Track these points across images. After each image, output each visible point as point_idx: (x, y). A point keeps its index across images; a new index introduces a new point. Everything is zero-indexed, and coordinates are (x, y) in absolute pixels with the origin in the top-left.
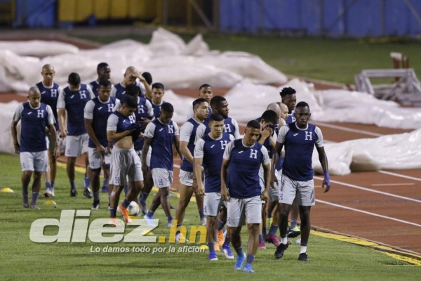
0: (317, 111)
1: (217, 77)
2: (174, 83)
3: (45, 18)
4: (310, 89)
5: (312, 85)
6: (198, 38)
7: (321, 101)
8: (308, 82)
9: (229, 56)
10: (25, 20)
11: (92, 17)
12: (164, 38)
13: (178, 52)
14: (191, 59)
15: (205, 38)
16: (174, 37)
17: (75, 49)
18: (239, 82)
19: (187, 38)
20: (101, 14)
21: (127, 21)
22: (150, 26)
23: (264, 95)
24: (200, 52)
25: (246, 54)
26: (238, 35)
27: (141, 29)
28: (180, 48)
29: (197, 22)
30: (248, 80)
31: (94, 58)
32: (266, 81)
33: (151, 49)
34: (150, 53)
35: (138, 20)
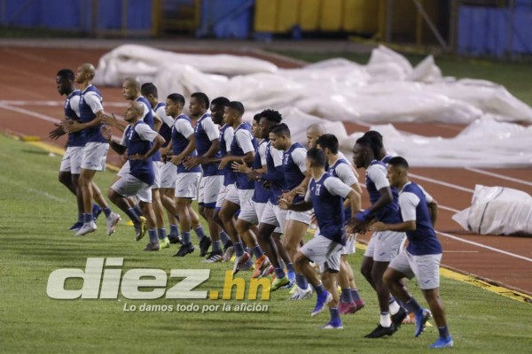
1: (451, 110)
2: (398, 115)
3: (237, 27)
6: (430, 60)
9: (467, 84)
10: (211, 28)
11: (296, 27)
12: (386, 58)
13: (403, 76)
14: (418, 85)
15: (438, 61)
16: (399, 57)
17: (273, 68)
18: (478, 117)
19: (415, 60)
20: (308, 25)
21: (341, 35)
22: (370, 42)
23: (508, 135)
24: (430, 78)
25: (488, 83)
26: (480, 58)
27: (357, 45)
28: (406, 72)
29: (429, 40)
30: (489, 116)
31: (297, 80)
32: (512, 119)
33: (369, 72)
34: (368, 77)
35: (354, 34)
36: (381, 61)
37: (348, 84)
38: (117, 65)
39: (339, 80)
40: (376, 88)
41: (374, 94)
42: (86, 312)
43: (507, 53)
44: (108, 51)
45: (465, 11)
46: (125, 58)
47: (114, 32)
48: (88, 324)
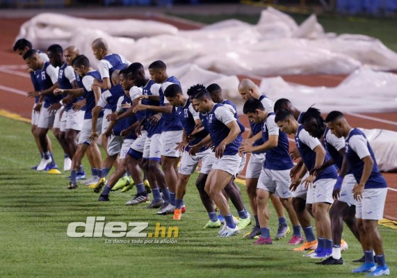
1: (333, 63)
2: (286, 69)
6: (313, 18)
9: (347, 39)
12: (273, 17)
13: (289, 34)
14: (303, 41)
15: (320, 19)
16: (286, 17)
17: (174, 30)
18: (357, 68)
19: (299, 19)
22: (260, 4)
23: (385, 83)
24: (314, 35)
25: (365, 37)
26: (358, 16)
27: (248, 8)
28: (292, 30)
30: (367, 66)
31: (195, 40)
32: (387, 68)
33: (259, 31)
34: (258, 35)
36: (270, 21)
37: (240, 42)
38: (36, 32)
39: (233, 39)
40: (265, 44)
41: (264, 50)
42: (15, 251)
43: (382, 10)
44: (28, 19)
46: (43, 25)
47: (32, 2)
48: (17, 262)
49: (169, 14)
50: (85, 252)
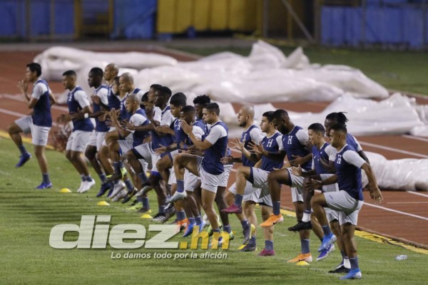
0: (420, 126)
1: (318, 91)
2: (275, 96)
3: (143, 30)
4: (411, 103)
5: (414, 100)
6: (299, 51)
7: (423, 116)
8: (410, 97)
9: (330, 70)
10: (123, 31)
11: (191, 28)
12: (264, 50)
13: (278, 65)
14: (291, 72)
15: (306, 51)
16: (275, 50)
17: (173, 61)
18: (340, 96)
19: (287, 51)
20: (200, 26)
21: (227, 33)
22: (251, 38)
23: (365, 109)
24: (300, 65)
25: (347, 68)
26: (340, 48)
27: (240, 41)
28: (280, 61)
29: (298, 35)
30: (349, 94)
31: (193, 70)
32: (367, 96)
33: (251, 62)
34: (250, 66)
35: (238, 32)
36: (260, 53)
37: (234, 72)
38: (48, 64)
39: (228, 69)
40: (256, 75)
41: (256, 80)
42: (31, 263)
43: (361, 43)
44: (40, 52)
45: (326, 10)
46: (54, 58)
47: (44, 37)
48: (33, 273)
49: (169, 47)
50: (94, 263)
